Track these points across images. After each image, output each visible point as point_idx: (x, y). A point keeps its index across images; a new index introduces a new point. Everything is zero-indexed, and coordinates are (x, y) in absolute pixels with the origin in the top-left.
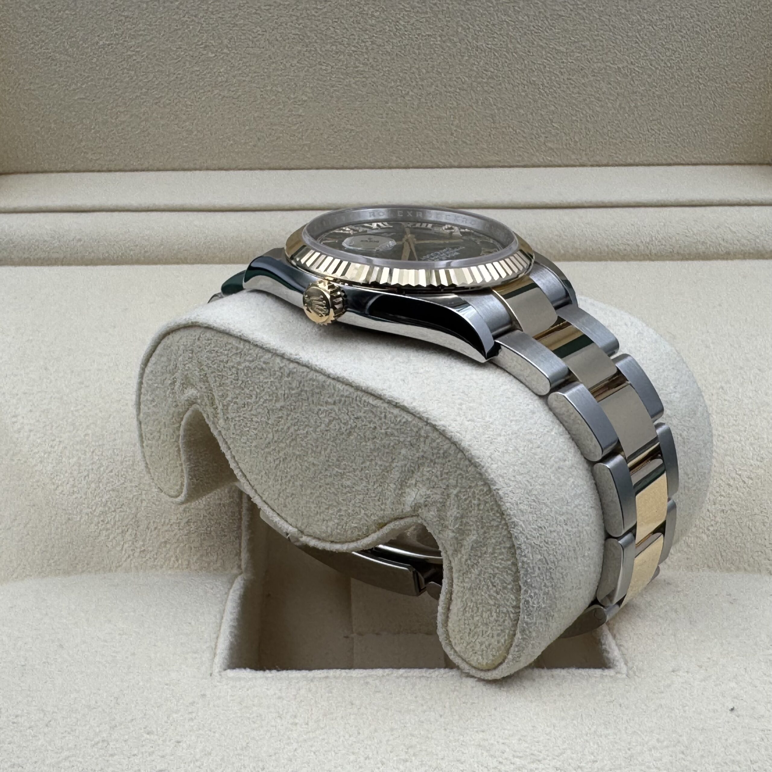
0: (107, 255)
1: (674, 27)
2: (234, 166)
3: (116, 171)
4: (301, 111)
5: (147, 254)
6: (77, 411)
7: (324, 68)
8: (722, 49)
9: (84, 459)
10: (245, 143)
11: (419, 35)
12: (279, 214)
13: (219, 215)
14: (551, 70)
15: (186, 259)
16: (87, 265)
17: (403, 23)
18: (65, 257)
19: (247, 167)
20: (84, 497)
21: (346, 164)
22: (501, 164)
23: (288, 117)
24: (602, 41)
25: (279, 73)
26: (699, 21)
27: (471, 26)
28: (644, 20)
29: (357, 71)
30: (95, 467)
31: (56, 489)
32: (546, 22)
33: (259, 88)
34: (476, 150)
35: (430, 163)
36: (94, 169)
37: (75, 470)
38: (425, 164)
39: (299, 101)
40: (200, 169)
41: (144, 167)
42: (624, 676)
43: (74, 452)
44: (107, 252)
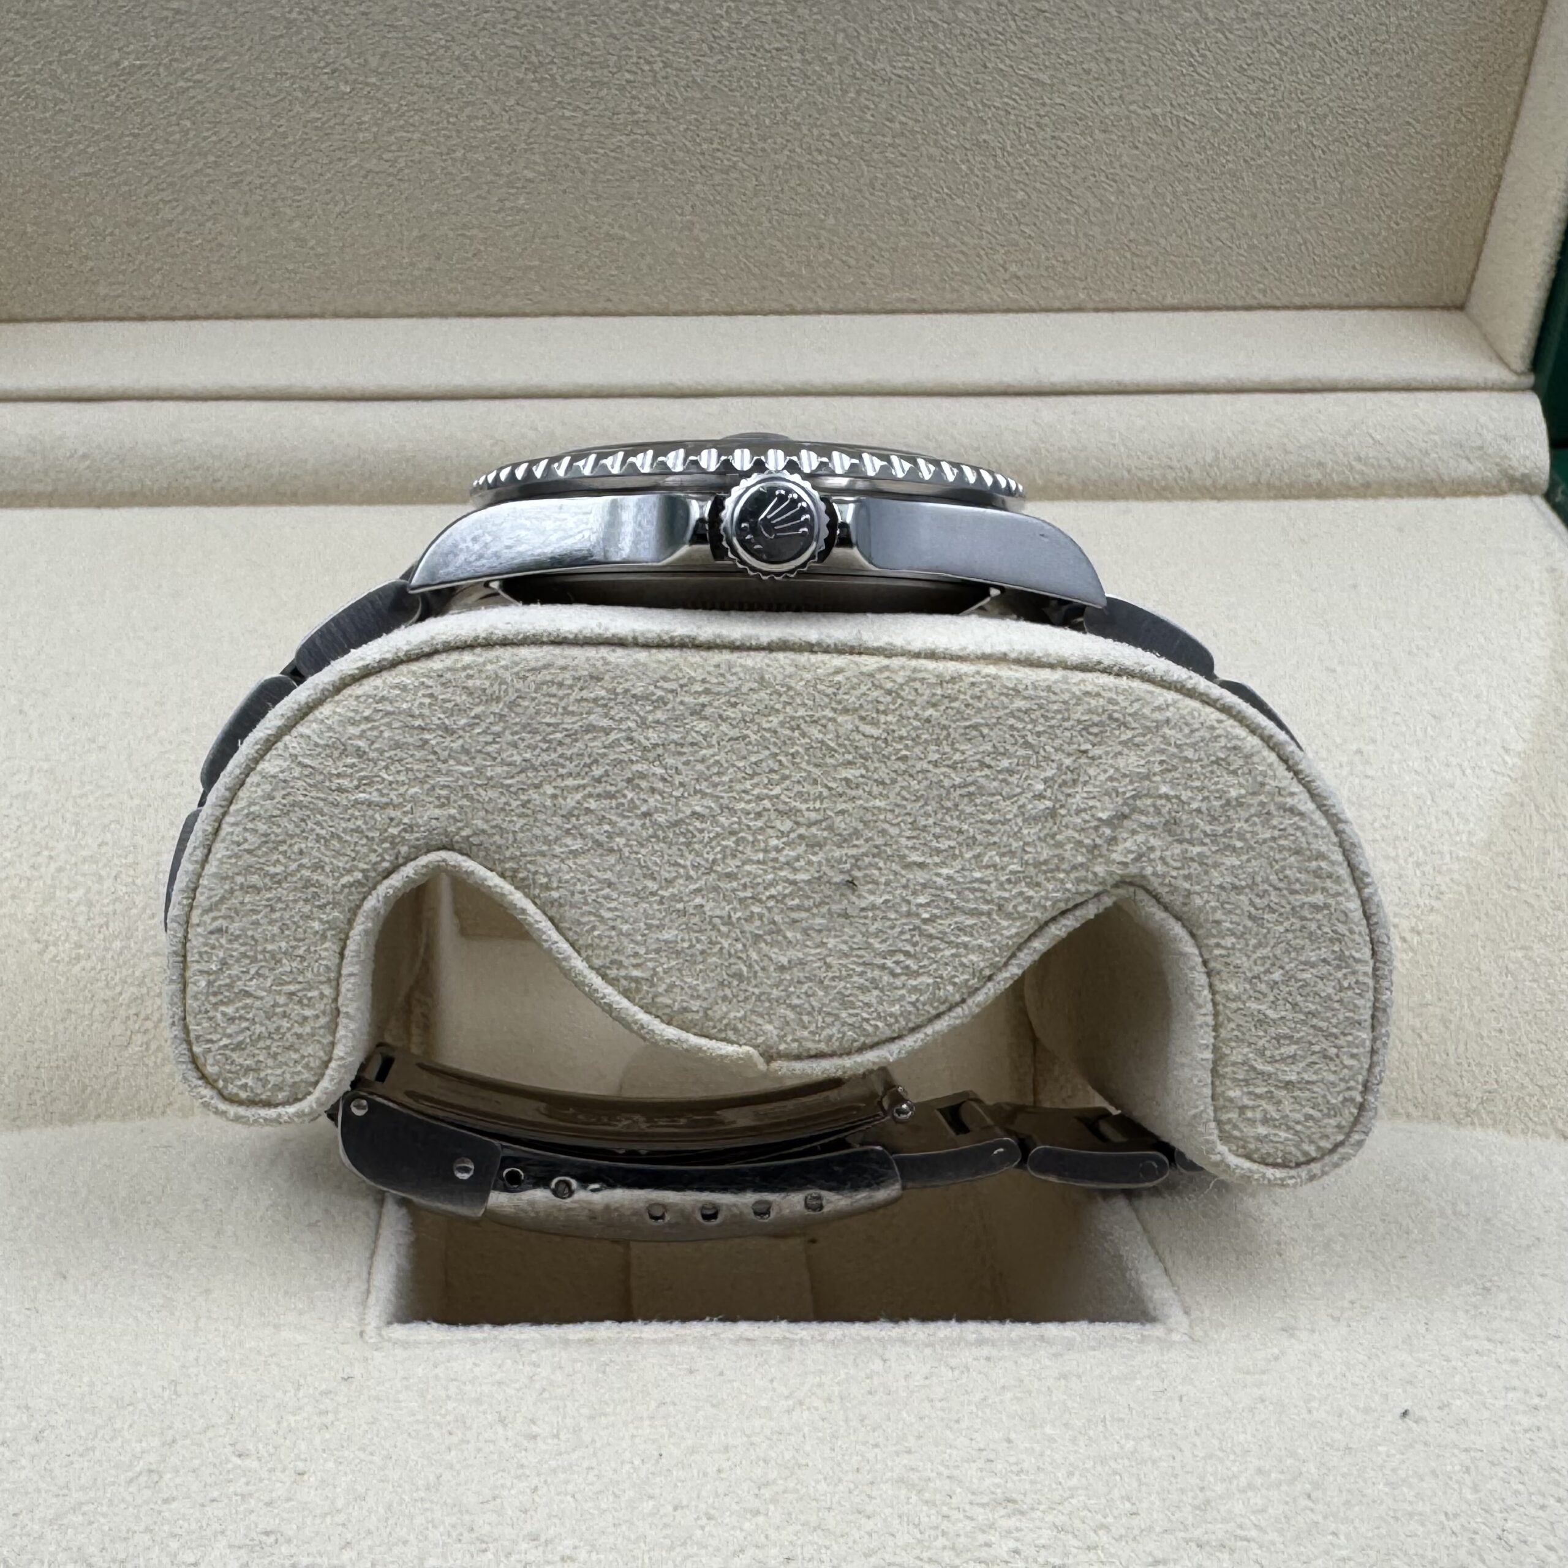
0: (137, 487)
1: (1265, 34)
2: (389, 309)
3: (155, 318)
4: (522, 201)
5: (219, 485)
6: (81, 796)
7: (568, 114)
8: (1360, 77)
9: (100, 893)
10: (412, 264)
11: (758, 50)
12: (481, 406)
13: (360, 409)
14: (1021, 120)
15: (294, 494)
16: (99, 506)
17: (726, 24)
18: (56, 490)
19: (413, 310)
20: (99, 967)
21: (610, 306)
22: (916, 306)
23: (496, 212)
24: (1122, 62)
25: (480, 123)
26: (1317, 23)
27: (862, 32)
28: (1206, 19)
29: (637, 122)
30: (119, 907)
31: (41, 953)
32: (1012, 23)
33: (441, 154)
34: (867, 280)
35: (775, 306)
36: (112, 314)
37: (82, 913)
38: (766, 306)
39: (519, 179)
40: (322, 316)
41: (210, 311)
42: (1186, 1338)
43: (79, 878)
44: (141, 480)
